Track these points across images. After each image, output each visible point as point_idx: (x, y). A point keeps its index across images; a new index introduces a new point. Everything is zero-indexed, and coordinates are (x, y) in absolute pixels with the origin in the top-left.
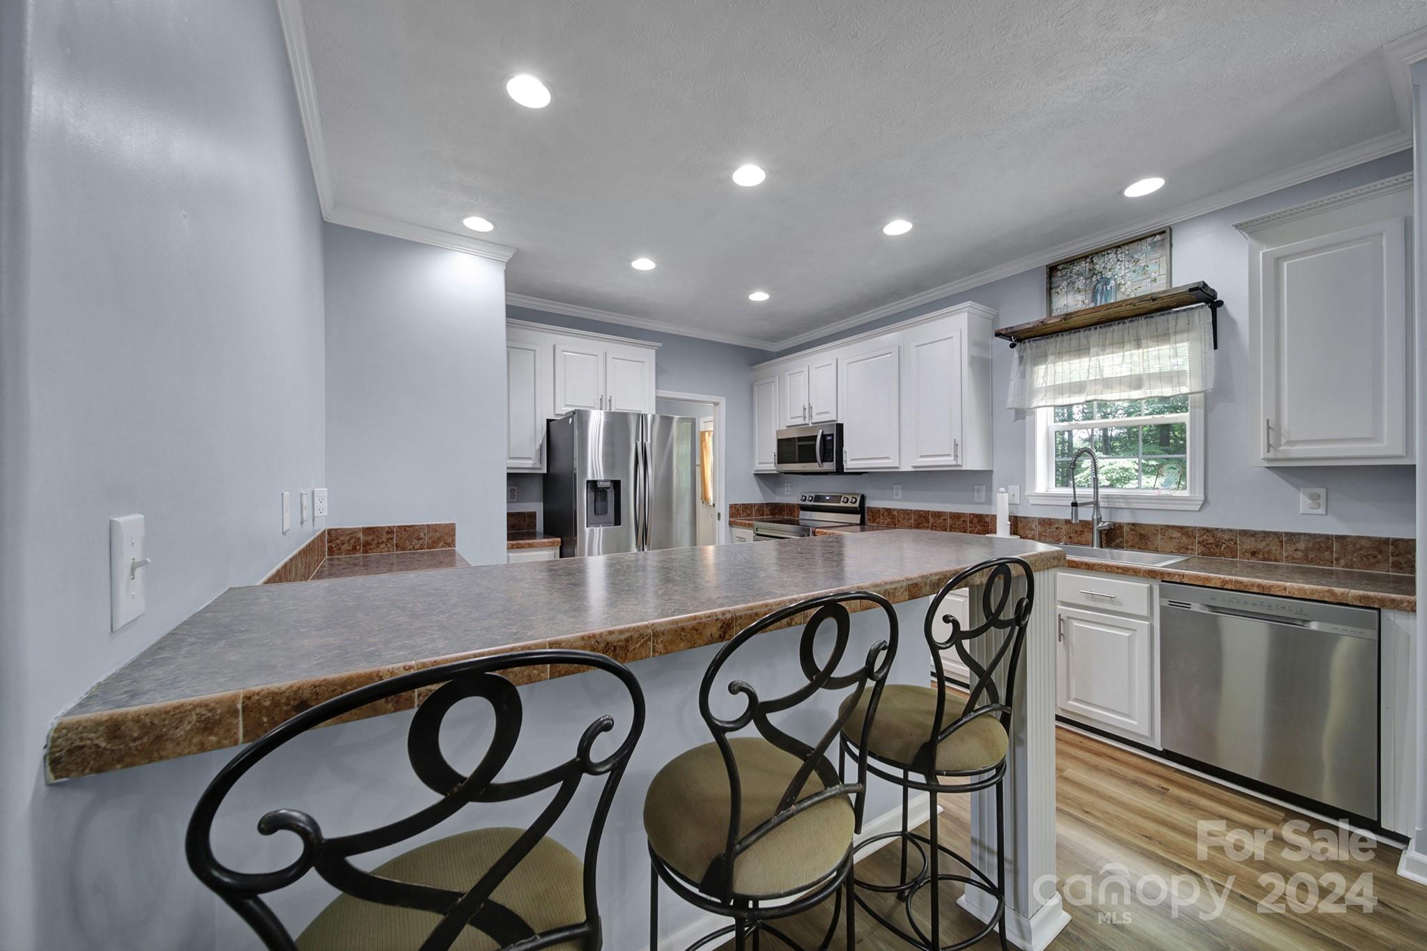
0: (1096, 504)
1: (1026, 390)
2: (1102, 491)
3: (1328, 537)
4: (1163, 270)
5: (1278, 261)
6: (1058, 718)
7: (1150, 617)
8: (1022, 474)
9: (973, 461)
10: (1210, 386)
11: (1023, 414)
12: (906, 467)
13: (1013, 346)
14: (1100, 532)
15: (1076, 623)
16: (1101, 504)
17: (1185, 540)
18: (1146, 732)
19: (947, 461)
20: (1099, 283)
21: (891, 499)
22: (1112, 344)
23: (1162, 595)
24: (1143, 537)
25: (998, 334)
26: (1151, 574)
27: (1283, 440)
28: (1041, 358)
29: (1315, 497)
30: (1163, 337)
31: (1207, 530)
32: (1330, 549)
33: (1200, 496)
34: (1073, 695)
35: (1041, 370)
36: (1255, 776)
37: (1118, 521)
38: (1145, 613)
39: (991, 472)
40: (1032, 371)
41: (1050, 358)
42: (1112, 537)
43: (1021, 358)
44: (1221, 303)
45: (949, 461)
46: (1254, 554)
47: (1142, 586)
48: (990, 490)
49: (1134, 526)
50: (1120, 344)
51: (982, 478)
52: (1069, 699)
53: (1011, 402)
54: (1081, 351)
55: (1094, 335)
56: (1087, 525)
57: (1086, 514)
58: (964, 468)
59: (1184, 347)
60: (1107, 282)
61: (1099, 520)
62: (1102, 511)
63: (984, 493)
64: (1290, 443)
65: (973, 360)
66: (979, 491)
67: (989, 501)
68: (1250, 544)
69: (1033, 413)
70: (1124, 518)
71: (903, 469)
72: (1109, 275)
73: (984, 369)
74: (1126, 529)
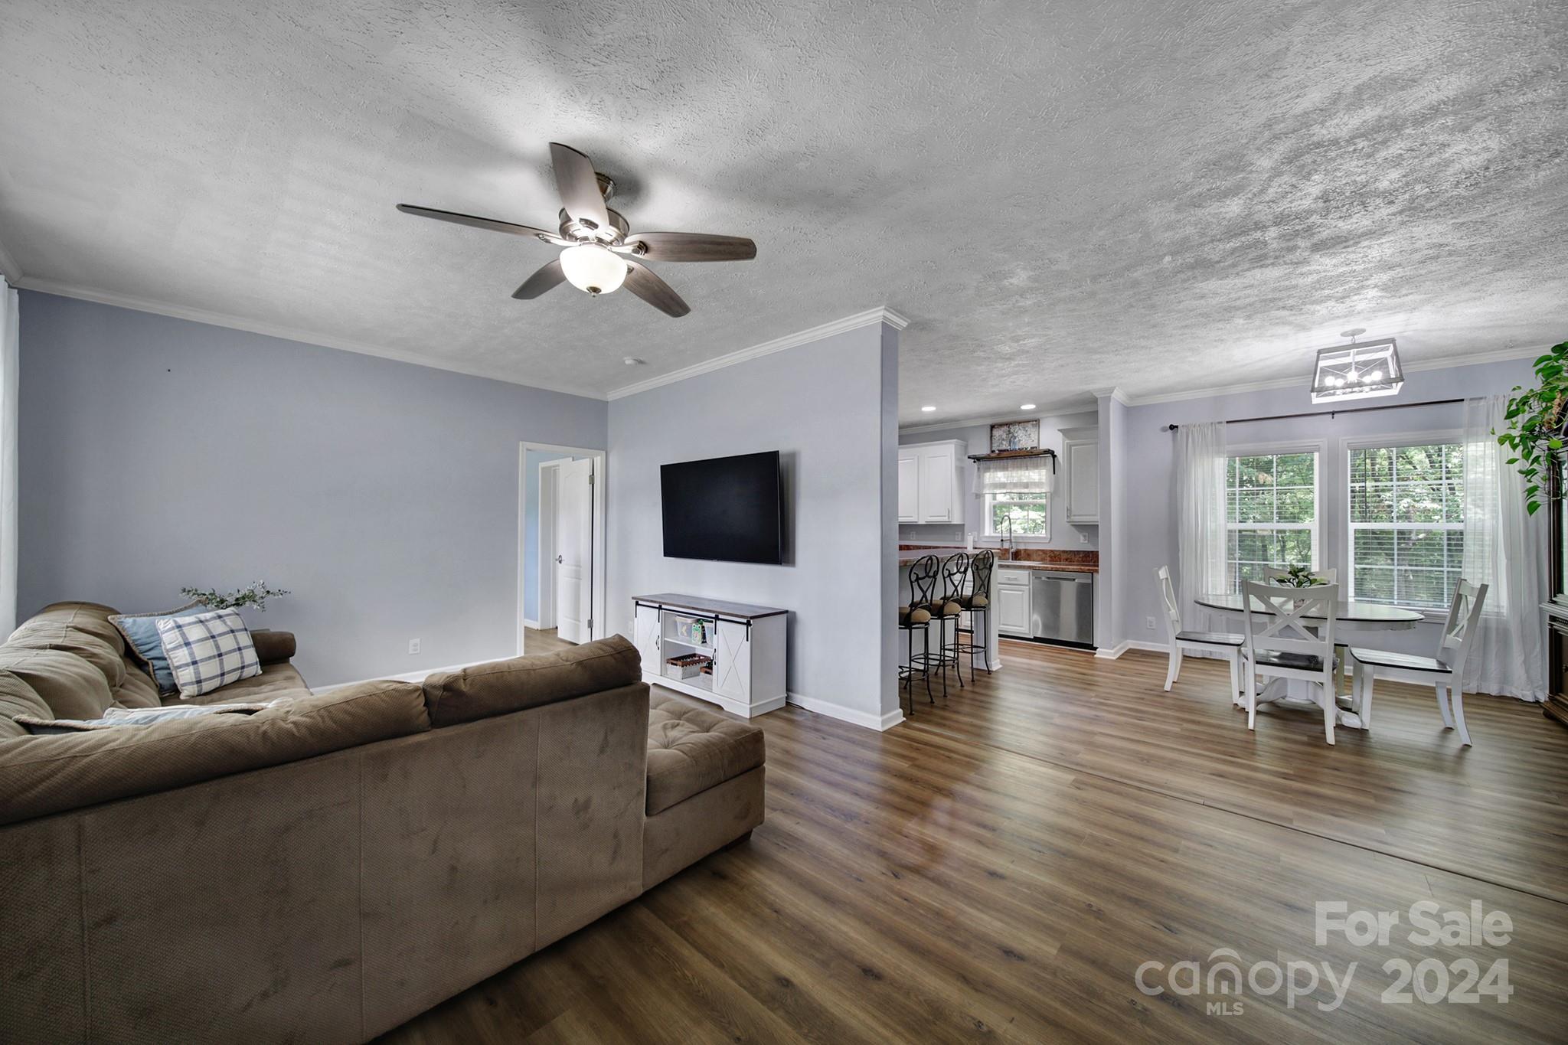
0: (1010, 540)
1: (981, 485)
2: (1012, 535)
3: (1088, 552)
4: (1036, 437)
5: (1071, 446)
6: (1000, 636)
7: (1029, 585)
8: (979, 525)
9: (956, 520)
10: (1052, 491)
11: (979, 496)
12: (922, 522)
13: (975, 462)
14: (1012, 553)
15: (1003, 591)
16: (1013, 541)
17: (1044, 555)
18: (1027, 632)
19: (944, 519)
20: (1011, 438)
21: (909, 540)
22: (1017, 467)
23: (1033, 575)
24: (1029, 555)
25: (969, 458)
26: (1030, 567)
27: (1073, 514)
28: (988, 469)
29: (1085, 536)
30: (1036, 467)
31: (1052, 551)
32: (1089, 556)
33: (1049, 536)
34: (1001, 623)
35: (987, 475)
36: (1073, 640)
37: (1019, 548)
38: (1027, 583)
39: (964, 525)
40: (983, 476)
41: (992, 470)
42: (1016, 555)
43: (979, 468)
44: (1055, 456)
45: (946, 519)
46: (1066, 560)
47: (1026, 572)
48: (963, 534)
49: (1025, 550)
50: (1020, 467)
51: (960, 527)
52: (1000, 624)
53: (974, 490)
54: (1005, 469)
55: (1010, 462)
56: (1007, 550)
57: (1006, 545)
58: (952, 523)
59: (1044, 472)
60: (1015, 438)
61: (1012, 548)
62: (1013, 544)
63: (960, 536)
64: (1075, 516)
65: (957, 467)
66: (958, 535)
67: (963, 540)
68: (1065, 556)
69: (984, 496)
70: (1022, 547)
71: (920, 523)
72: (1016, 435)
73: (961, 471)
74: (1022, 552)
